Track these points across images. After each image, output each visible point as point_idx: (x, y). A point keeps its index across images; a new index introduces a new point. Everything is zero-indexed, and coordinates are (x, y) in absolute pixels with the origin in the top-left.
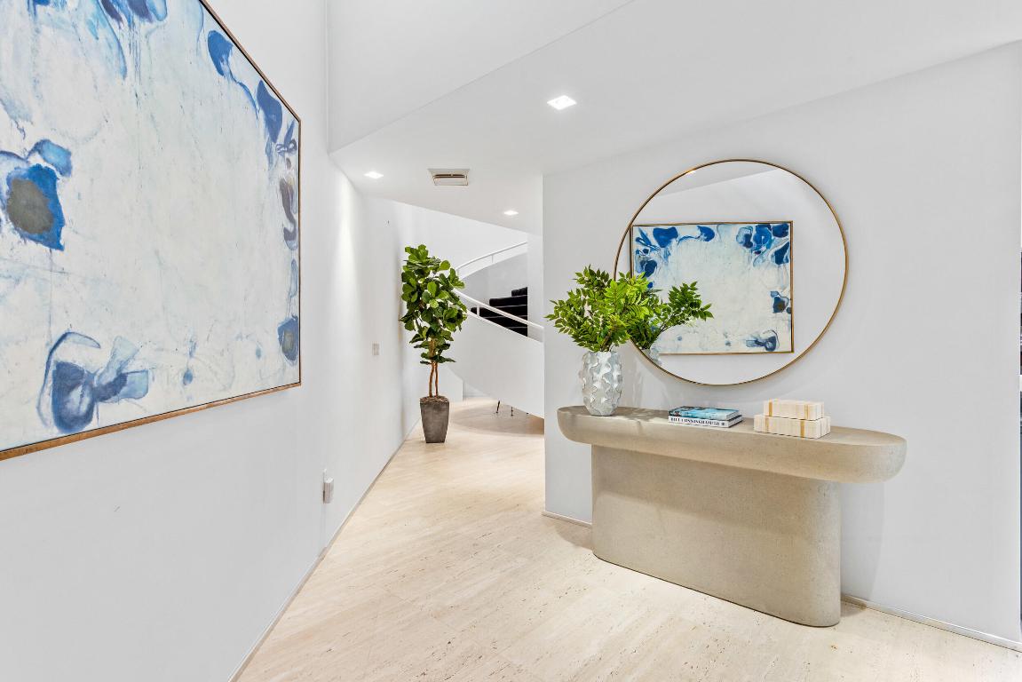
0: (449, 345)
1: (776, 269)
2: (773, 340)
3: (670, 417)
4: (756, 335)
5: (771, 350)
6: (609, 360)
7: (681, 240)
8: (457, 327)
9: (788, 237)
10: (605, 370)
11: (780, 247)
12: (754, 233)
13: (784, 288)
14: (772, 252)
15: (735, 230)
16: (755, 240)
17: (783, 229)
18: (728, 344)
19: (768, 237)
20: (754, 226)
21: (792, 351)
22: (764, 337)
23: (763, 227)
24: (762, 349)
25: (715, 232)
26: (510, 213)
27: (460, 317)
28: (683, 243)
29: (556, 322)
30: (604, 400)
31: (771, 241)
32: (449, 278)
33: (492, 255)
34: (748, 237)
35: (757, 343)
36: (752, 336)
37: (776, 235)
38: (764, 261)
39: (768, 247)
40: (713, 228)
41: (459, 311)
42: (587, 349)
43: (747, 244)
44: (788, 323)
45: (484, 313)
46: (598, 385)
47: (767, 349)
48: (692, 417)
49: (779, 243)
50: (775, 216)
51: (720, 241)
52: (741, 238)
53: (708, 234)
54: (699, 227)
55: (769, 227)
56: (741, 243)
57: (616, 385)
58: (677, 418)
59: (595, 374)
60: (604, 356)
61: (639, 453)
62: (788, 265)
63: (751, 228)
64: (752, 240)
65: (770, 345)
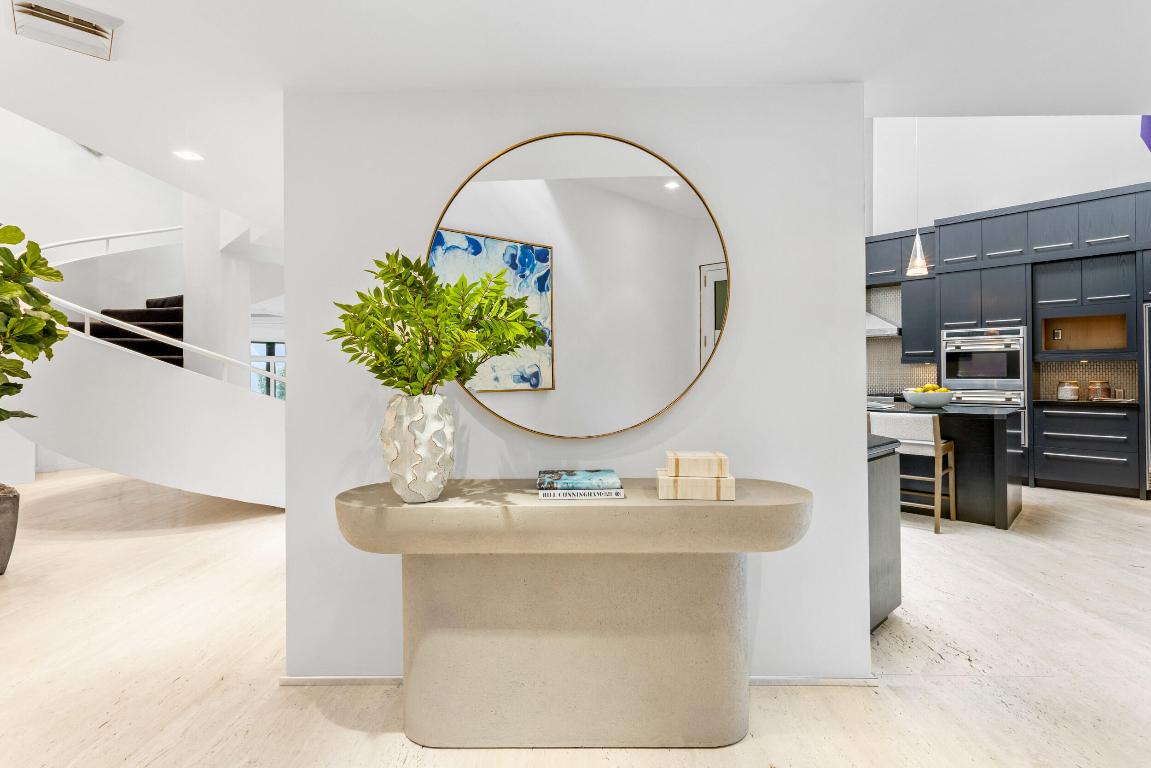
0: (18, 387)
1: (538, 297)
2: (536, 375)
3: (541, 492)
4: (521, 370)
5: (535, 386)
6: (441, 410)
7: (448, 249)
8: (42, 354)
9: (549, 263)
10: (433, 426)
11: (543, 273)
12: (519, 253)
13: (546, 319)
14: (534, 277)
15: (502, 247)
16: (520, 261)
17: (544, 254)
18: (496, 379)
19: (531, 261)
20: (519, 245)
21: (553, 388)
22: (529, 372)
23: (527, 247)
24: (526, 386)
25: (483, 246)
26: (187, 155)
27: (49, 334)
28: (451, 253)
29: (344, 344)
30: (431, 476)
31: (534, 266)
32: (24, 257)
33: (107, 239)
34: (513, 257)
35: (523, 379)
36: (518, 370)
37: (538, 259)
38: (528, 287)
39: (532, 271)
40: (481, 240)
41: (49, 322)
42: (399, 391)
43: (513, 266)
44: (549, 356)
45: (99, 331)
46: (422, 451)
47: (531, 385)
48: (573, 488)
49: (540, 269)
50: (538, 239)
51: (488, 257)
52: (508, 258)
53: (476, 248)
54: (468, 238)
55: (532, 249)
56: (507, 263)
57: (449, 450)
58: (552, 492)
59: (417, 432)
60: (431, 403)
61: (498, 556)
62: (549, 293)
63: (516, 248)
64: (517, 261)
65: (534, 380)
